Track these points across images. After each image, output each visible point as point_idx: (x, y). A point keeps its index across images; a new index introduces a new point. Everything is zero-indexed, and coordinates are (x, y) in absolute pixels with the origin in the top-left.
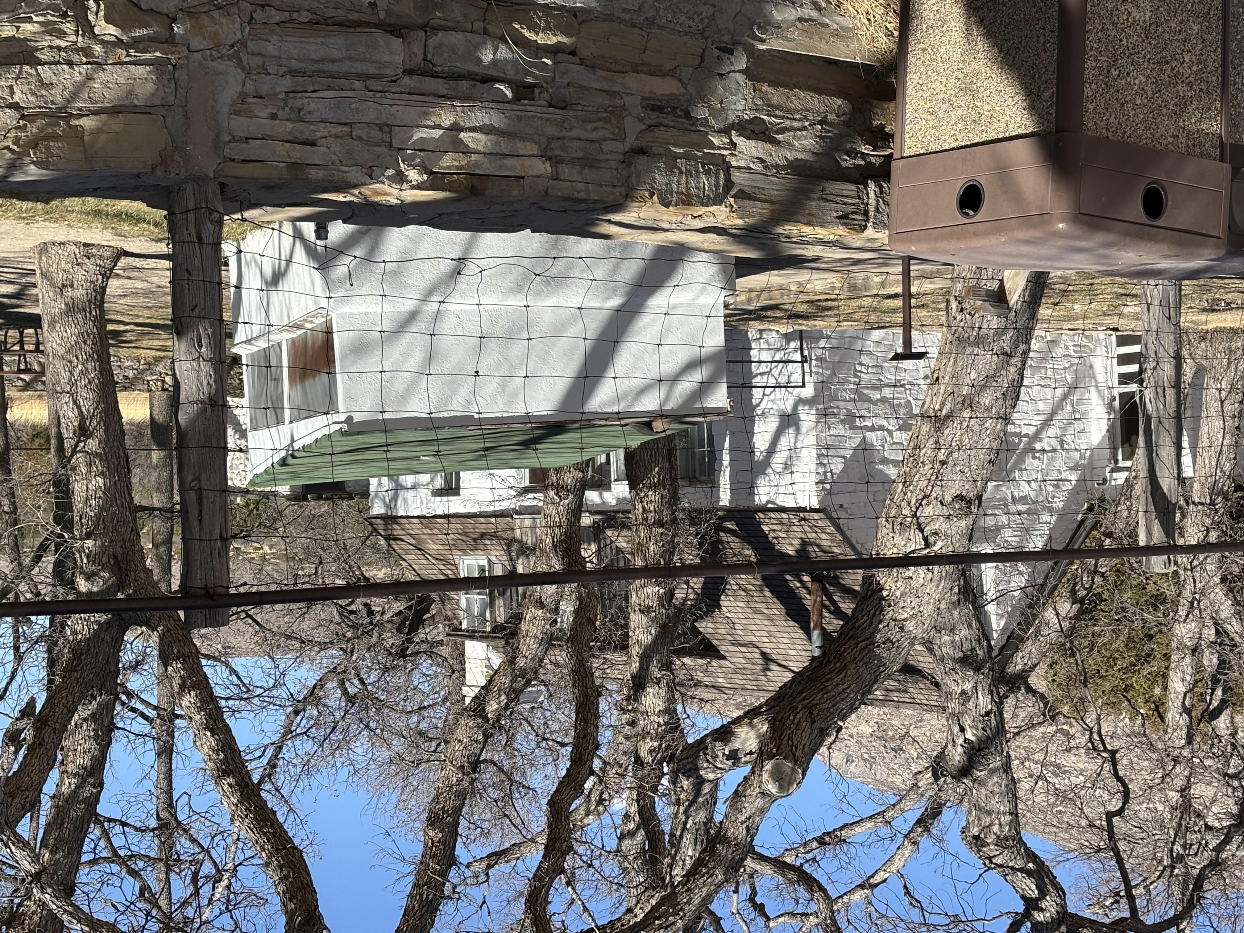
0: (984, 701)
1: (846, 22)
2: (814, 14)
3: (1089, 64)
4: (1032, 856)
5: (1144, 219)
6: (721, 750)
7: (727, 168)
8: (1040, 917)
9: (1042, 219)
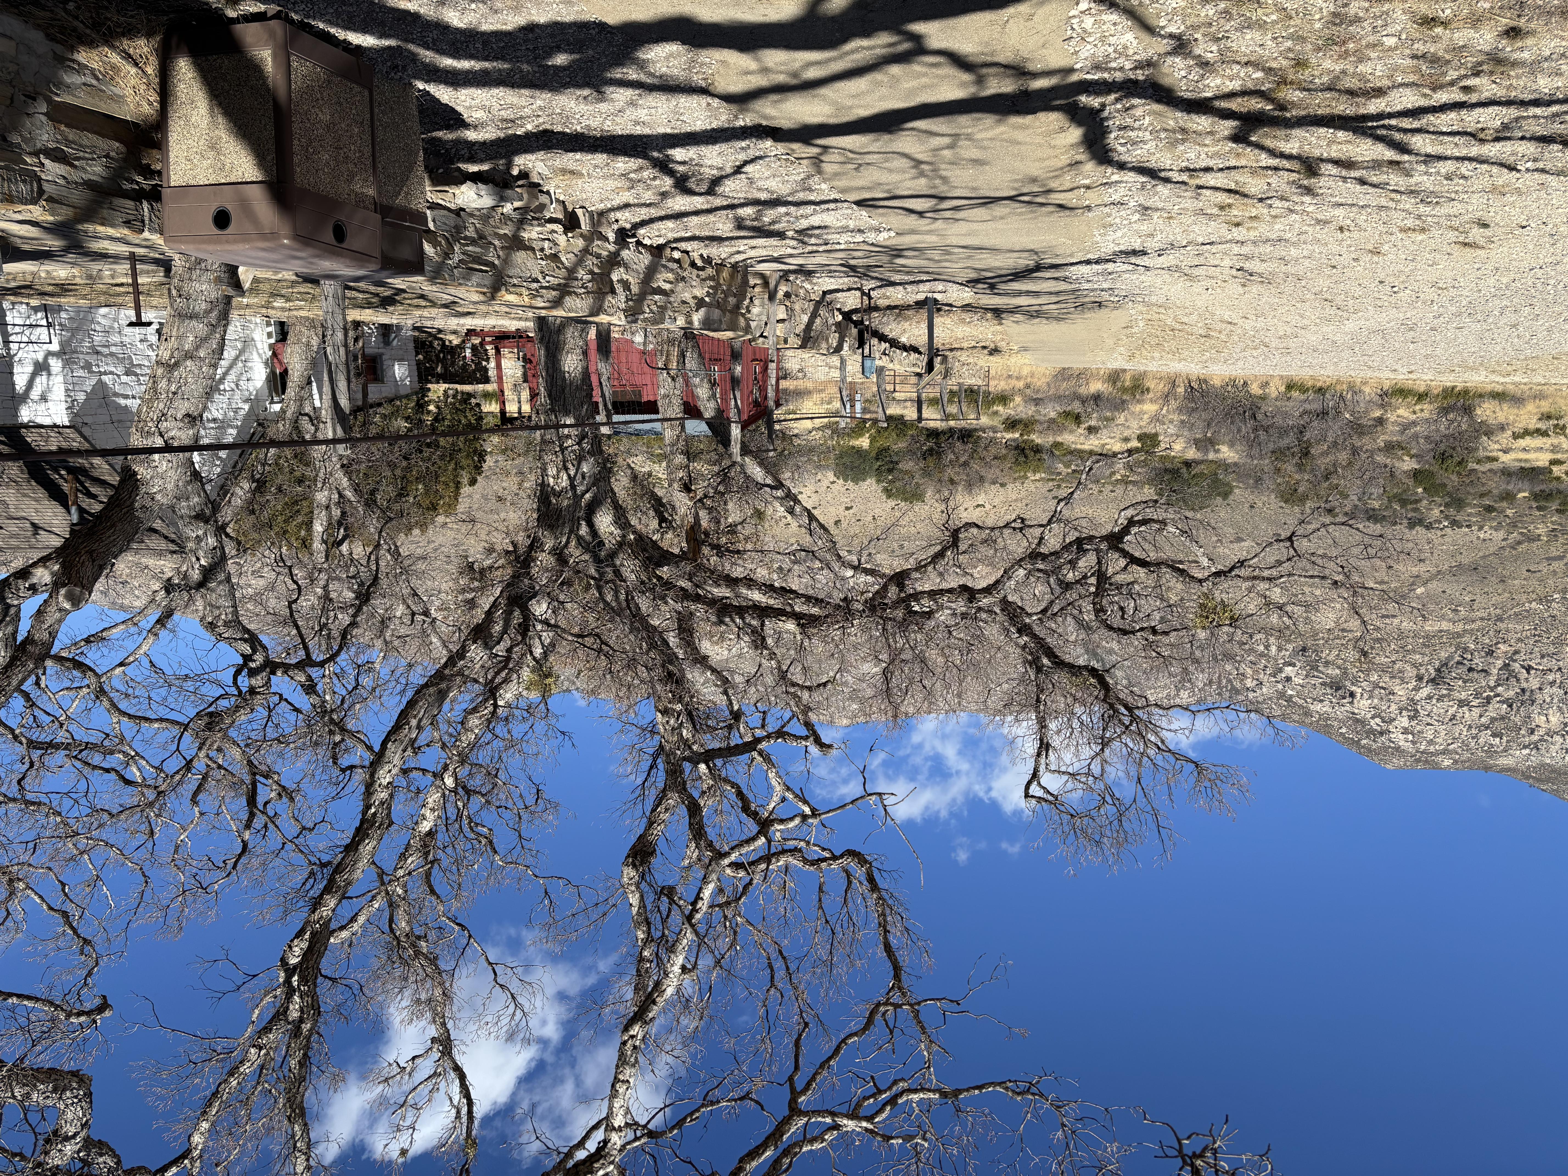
0: (211, 541)
1: (117, 91)
2: (94, 82)
3: (296, 142)
4: (247, 631)
5: (335, 243)
6: (23, 585)
7: (39, 180)
8: (253, 665)
9: (273, 236)
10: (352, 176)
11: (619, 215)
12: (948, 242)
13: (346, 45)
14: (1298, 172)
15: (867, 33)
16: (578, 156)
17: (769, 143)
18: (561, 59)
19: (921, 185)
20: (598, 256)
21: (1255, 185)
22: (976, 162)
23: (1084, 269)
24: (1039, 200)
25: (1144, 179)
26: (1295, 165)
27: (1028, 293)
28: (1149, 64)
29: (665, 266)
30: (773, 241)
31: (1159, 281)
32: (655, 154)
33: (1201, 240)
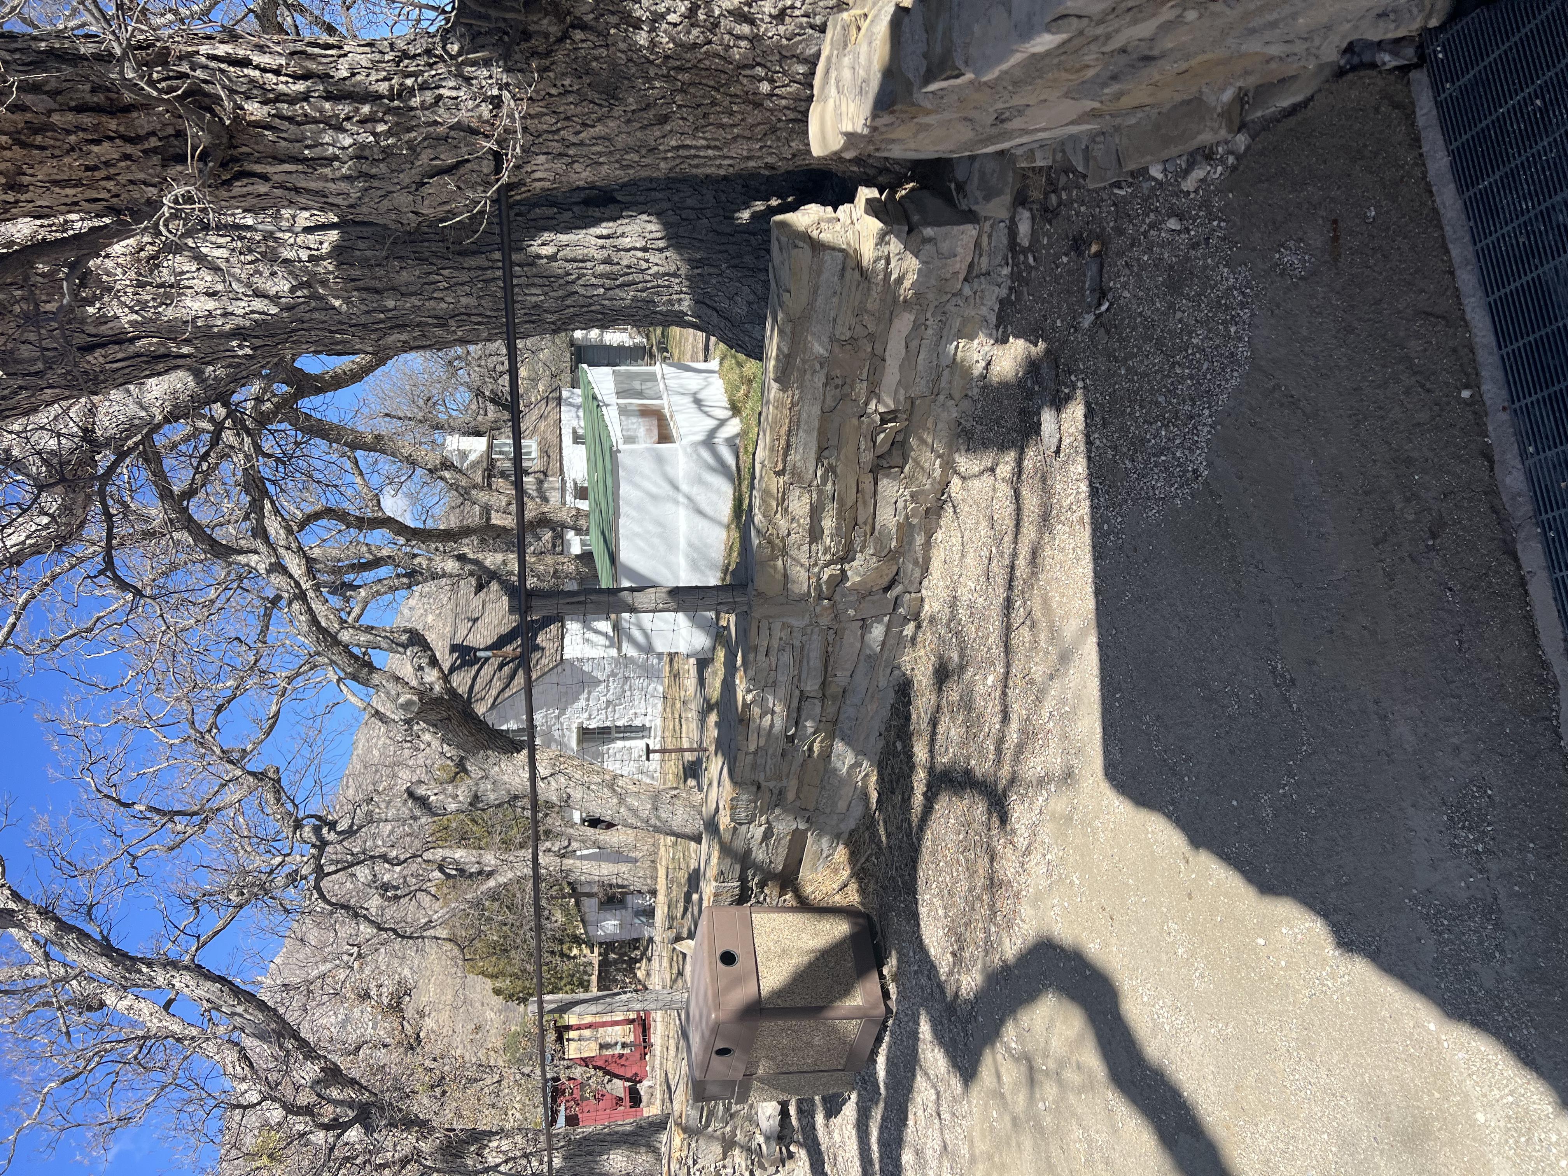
1: (820, 869)
3: (794, 1022)
5: (715, 1049)
6: (424, 662)
7: (749, 823)
9: (718, 1006)
10: (772, 1059)
13: (874, 1052)
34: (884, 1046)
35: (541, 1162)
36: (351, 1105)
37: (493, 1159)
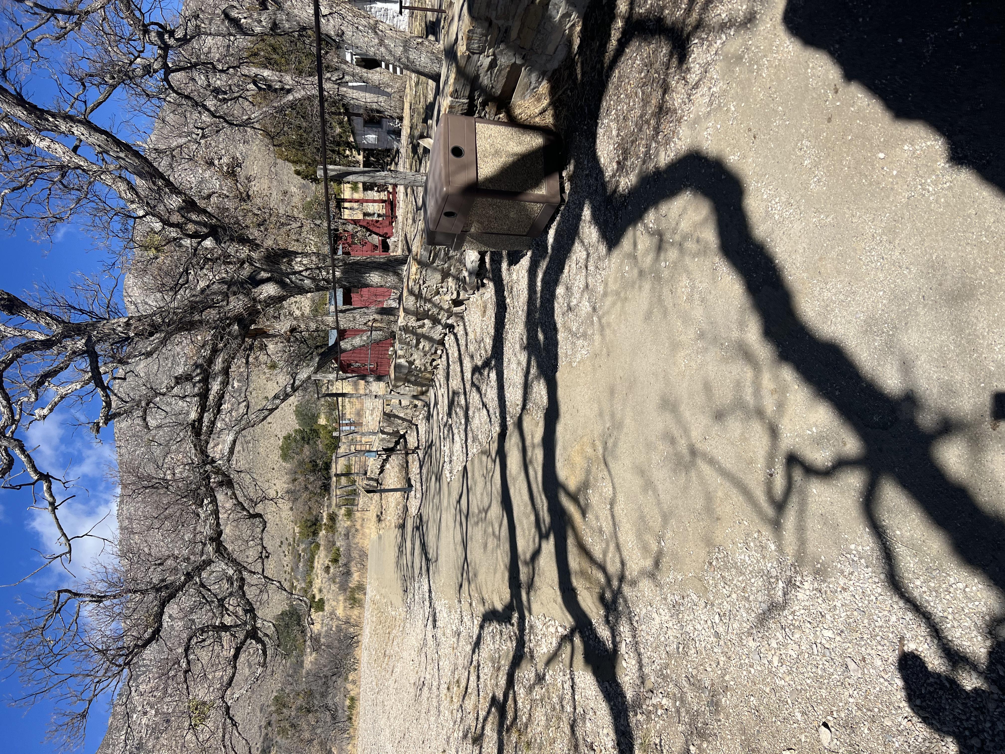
1: (527, 97)
3: (498, 201)
4: (193, 38)
5: (444, 211)
7: (480, 54)
8: (166, 36)
9: (448, 183)
10: (482, 223)
11: (462, 327)
12: (443, 512)
13: (548, 227)
14: (475, 733)
15: (550, 510)
16: (493, 319)
17: (498, 429)
18: (541, 336)
19: (474, 509)
20: (438, 314)
21: (469, 704)
22: (485, 546)
23: (426, 588)
24: (465, 575)
25: (474, 638)
26: (478, 732)
27: (413, 549)
28: (532, 657)
29: (433, 346)
30: (446, 408)
31: (419, 631)
32: (493, 363)
33: (441, 663)
34: (555, 223)
35: (328, 273)
36: (205, 225)
37: (298, 268)
